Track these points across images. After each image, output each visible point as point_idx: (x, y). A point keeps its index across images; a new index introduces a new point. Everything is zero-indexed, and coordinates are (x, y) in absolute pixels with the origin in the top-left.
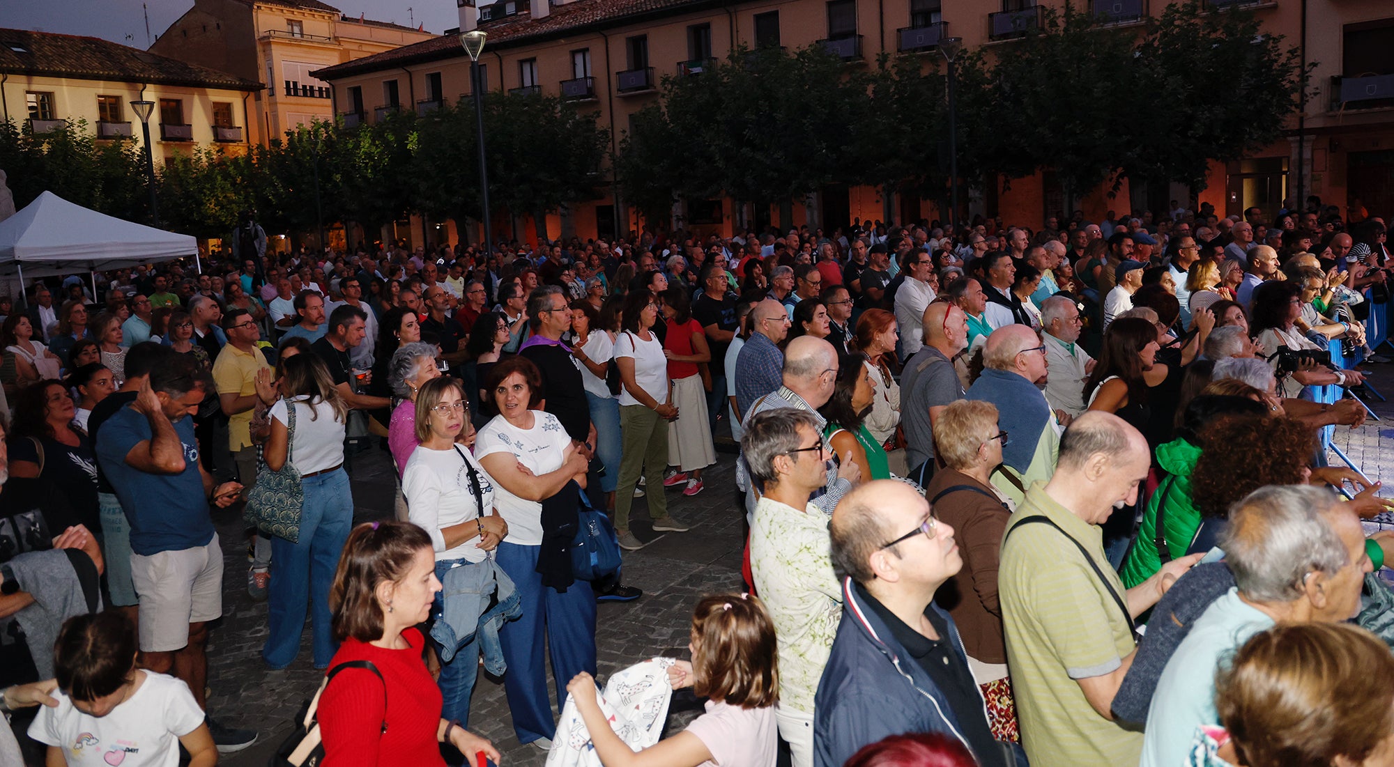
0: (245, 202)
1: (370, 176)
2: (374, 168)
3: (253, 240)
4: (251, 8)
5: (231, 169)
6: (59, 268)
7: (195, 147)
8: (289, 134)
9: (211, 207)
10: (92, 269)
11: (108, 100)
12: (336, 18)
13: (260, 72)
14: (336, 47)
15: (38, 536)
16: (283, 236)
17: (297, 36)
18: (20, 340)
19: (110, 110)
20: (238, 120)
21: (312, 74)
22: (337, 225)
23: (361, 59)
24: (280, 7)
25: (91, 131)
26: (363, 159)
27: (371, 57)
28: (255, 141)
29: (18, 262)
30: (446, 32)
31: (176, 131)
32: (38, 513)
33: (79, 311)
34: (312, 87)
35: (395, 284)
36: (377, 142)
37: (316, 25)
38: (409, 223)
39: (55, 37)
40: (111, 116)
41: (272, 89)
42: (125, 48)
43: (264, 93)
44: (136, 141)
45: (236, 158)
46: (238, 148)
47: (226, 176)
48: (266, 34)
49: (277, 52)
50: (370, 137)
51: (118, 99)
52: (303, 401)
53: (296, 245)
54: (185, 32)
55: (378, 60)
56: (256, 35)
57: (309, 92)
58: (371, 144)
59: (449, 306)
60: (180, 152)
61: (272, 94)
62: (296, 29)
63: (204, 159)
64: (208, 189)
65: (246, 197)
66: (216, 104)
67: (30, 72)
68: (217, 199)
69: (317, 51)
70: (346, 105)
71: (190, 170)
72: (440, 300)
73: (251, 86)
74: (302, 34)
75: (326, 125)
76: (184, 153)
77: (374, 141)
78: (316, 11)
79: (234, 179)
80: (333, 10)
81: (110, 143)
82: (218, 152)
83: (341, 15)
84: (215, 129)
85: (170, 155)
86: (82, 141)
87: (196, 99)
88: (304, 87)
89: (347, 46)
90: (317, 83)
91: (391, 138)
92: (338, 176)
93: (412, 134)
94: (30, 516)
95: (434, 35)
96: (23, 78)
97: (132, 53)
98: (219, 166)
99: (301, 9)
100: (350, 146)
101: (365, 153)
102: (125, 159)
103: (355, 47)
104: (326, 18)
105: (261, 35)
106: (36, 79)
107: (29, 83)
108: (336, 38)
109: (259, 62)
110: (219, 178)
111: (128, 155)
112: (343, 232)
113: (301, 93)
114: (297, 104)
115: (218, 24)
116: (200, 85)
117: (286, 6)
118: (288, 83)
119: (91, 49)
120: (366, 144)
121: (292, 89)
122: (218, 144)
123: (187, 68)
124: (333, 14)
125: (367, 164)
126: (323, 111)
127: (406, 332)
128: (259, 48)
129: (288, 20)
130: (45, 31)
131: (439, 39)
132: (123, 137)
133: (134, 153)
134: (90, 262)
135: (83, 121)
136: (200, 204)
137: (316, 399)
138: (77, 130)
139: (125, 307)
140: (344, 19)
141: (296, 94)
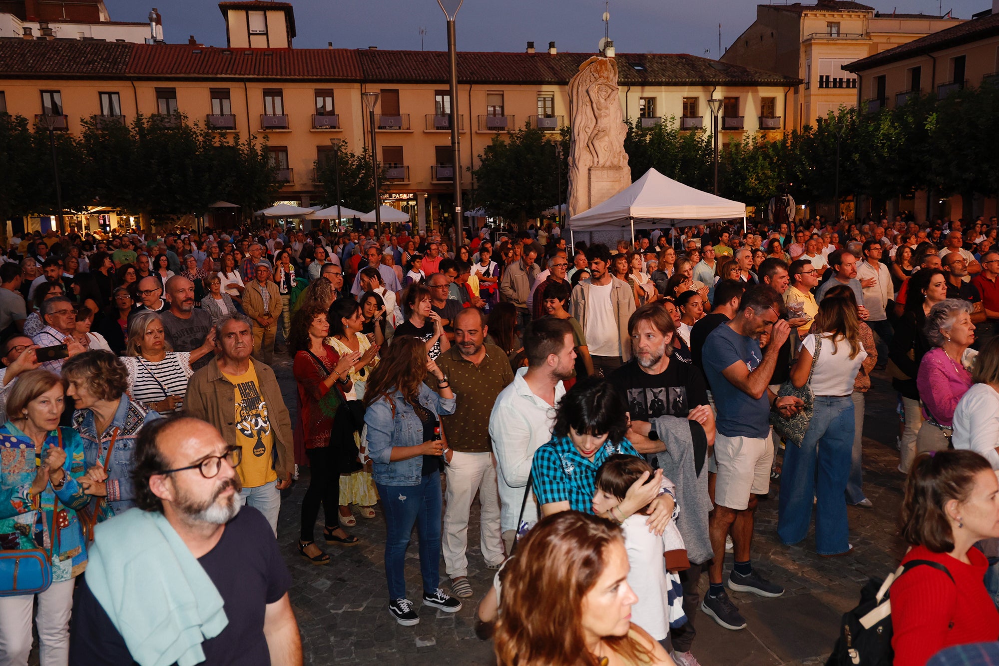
0: (778, 178)
1: (885, 155)
2: (890, 147)
3: (786, 207)
4: (800, 16)
5: (770, 151)
6: (654, 223)
7: (745, 134)
8: (819, 121)
9: (752, 181)
10: (673, 225)
11: (690, 101)
12: (870, 15)
13: (800, 70)
14: (867, 42)
15: (680, 406)
16: (803, 207)
17: (834, 36)
18: (634, 271)
19: (690, 108)
20: (779, 111)
21: (844, 68)
22: (850, 198)
23: (888, 51)
24: (823, 12)
25: (677, 125)
26: (882, 140)
27: (898, 47)
28: (790, 128)
29: (631, 218)
30: (974, 16)
31: (731, 122)
32: (684, 389)
33: (671, 254)
34: (841, 79)
35: (907, 250)
36: (896, 124)
37: (851, 23)
38: (913, 197)
39: (661, 56)
40: (690, 113)
41: (808, 83)
42: (704, 60)
43: (802, 87)
44: (705, 131)
45: (775, 143)
46: (776, 134)
47: (766, 156)
48: (809, 37)
49: (816, 51)
50: (890, 120)
51: (696, 99)
52: (827, 337)
53: (813, 214)
54: (747, 42)
55: (905, 50)
56: (801, 39)
57: (838, 83)
58: (890, 126)
59: (966, 272)
60: (733, 138)
61: (808, 88)
62: (834, 30)
63: (751, 143)
64: (752, 167)
65: (779, 174)
66: (764, 99)
67: (644, 84)
68: (757, 175)
69: (851, 47)
70: (871, 92)
71: (739, 152)
72: (959, 266)
73: (792, 82)
74: (838, 34)
75: (852, 111)
76: (736, 140)
77: (893, 123)
78: (853, 12)
79: (772, 159)
80: (867, 9)
81: (688, 133)
82: (762, 137)
83: (875, 12)
84: (761, 119)
85: (727, 141)
86: (671, 132)
87: (750, 95)
88: (835, 79)
89: (876, 40)
90: (846, 75)
91: (910, 120)
92: (857, 155)
93: (931, 115)
94: (678, 390)
95: (962, 21)
96: (639, 88)
97: (708, 63)
98: (761, 149)
99: (841, 11)
100: (871, 129)
101: (884, 134)
102: (696, 145)
103: (884, 40)
104: (861, 17)
105: (805, 38)
106: (647, 88)
107: (642, 92)
108: (868, 34)
109: (800, 62)
110: (761, 158)
111: (698, 142)
112: (852, 204)
113: (831, 85)
114: (828, 95)
115: (772, 33)
116: (754, 84)
117: (828, 10)
118: (821, 77)
119: (682, 63)
120: (885, 126)
121: (824, 82)
122: (762, 131)
123: (747, 71)
124: (868, 12)
125: (884, 144)
126: (849, 99)
127: (933, 291)
128: (802, 49)
129: (828, 22)
130: (655, 53)
131: (967, 23)
132: (697, 128)
133: (703, 140)
134: (672, 220)
135: (673, 118)
136: (744, 178)
137: (839, 337)
138: (669, 124)
139: (697, 253)
140: (878, 15)
141: (827, 87)
